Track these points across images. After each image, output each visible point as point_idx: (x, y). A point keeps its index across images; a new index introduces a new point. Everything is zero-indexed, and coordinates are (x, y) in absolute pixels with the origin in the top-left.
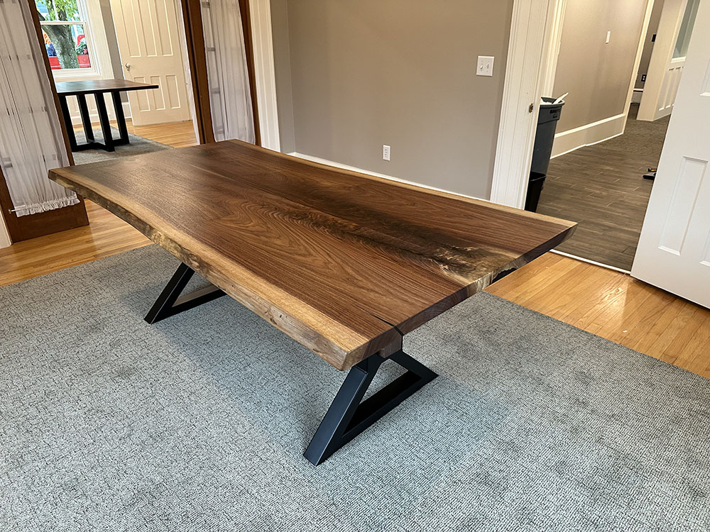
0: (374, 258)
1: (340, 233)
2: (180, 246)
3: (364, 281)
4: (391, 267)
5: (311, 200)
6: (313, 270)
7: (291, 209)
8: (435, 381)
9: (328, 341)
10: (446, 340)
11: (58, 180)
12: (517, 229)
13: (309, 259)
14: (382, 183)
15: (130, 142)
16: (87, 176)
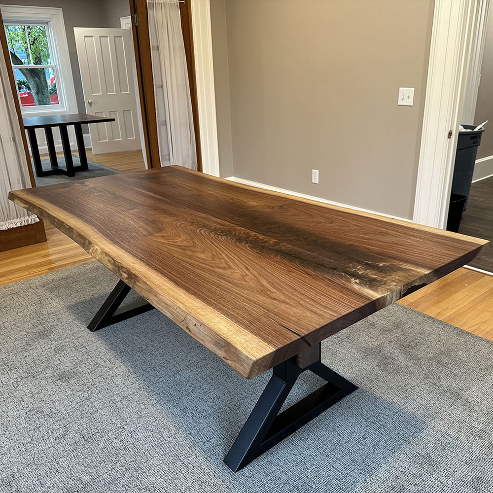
0: (289, 271)
1: (260, 248)
2: (113, 259)
3: (277, 292)
4: (305, 280)
5: (236, 218)
6: (230, 282)
7: (218, 226)
8: (355, 393)
9: (236, 349)
10: (368, 352)
11: (17, 201)
12: (429, 246)
13: (228, 272)
14: (305, 203)
15: (89, 168)
16: (41, 197)
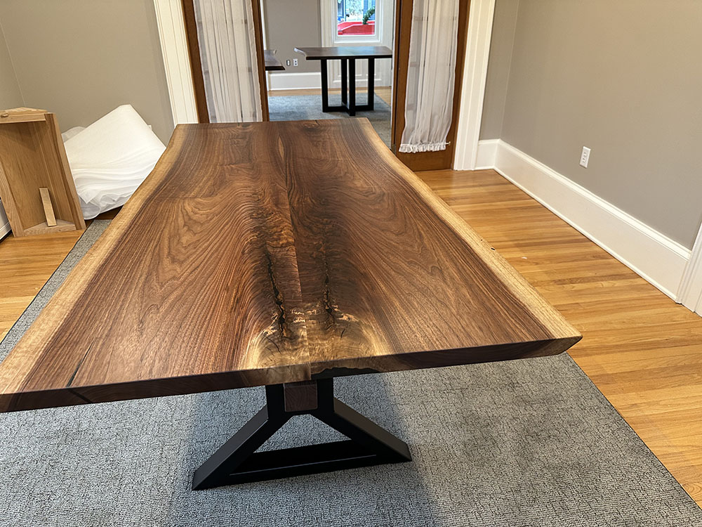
8: (400, 466)
15: (374, 109)
